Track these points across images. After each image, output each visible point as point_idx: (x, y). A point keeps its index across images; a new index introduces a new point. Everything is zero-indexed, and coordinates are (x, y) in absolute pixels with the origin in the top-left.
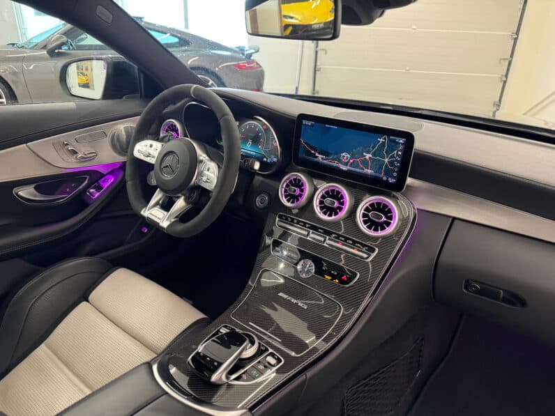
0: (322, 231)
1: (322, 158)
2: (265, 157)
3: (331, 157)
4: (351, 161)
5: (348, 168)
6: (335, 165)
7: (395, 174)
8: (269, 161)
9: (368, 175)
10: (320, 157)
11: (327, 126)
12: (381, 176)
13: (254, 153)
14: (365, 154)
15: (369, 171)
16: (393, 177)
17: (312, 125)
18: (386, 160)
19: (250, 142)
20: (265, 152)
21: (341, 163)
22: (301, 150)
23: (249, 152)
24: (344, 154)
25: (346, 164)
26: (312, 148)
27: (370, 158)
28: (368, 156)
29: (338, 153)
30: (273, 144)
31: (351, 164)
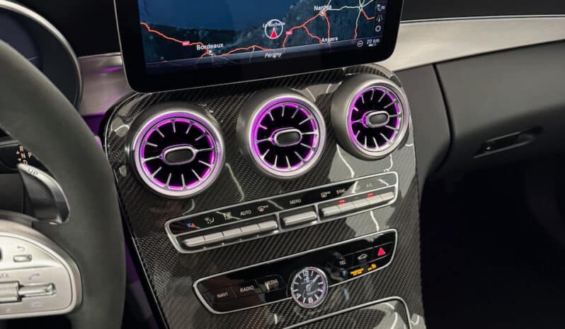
0: (298, 201)
1: (215, 51)
3: (239, 41)
4: (289, 33)
5: (284, 49)
6: (251, 54)
7: (378, 29)
9: (327, 49)
10: (210, 50)
12: (353, 41)
14: (316, 8)
15: (330, 40)
16: (375, 35)
18: (361, 6)
21: (268, 47)
22: (149, 52)
24: (269, 23)
25: (278, 43)
26: (182, 35)
27: (328, 13)
28: (323, 10)
29: (256, 26)
31: (289, 40)
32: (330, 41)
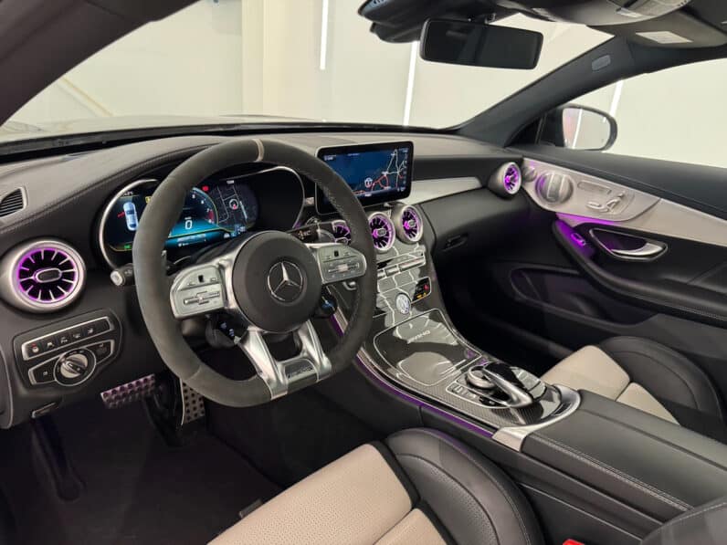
2: (226, 232)
3: (357, 188)
4: (373, 185)
5: (371, 192)
6: (361, 195)
7: (404, 182)
8: (233, 235)
9: (387, 192)
11: (350, 155)
12: (396, 188)
13: (204, 235)
14: (383, 173)
16: (403, 186)
17: (334, 159)
18: (398, 172)
19: (189, 220)
20: (223, 224)
21: (366, 191)
23: (193, 237)
24: (367, 180)
27: (387, 175)
28: (385, 173)
29: (362, 182)
30: (230, 210)
31: (373, 188)
32: (387, 188)
